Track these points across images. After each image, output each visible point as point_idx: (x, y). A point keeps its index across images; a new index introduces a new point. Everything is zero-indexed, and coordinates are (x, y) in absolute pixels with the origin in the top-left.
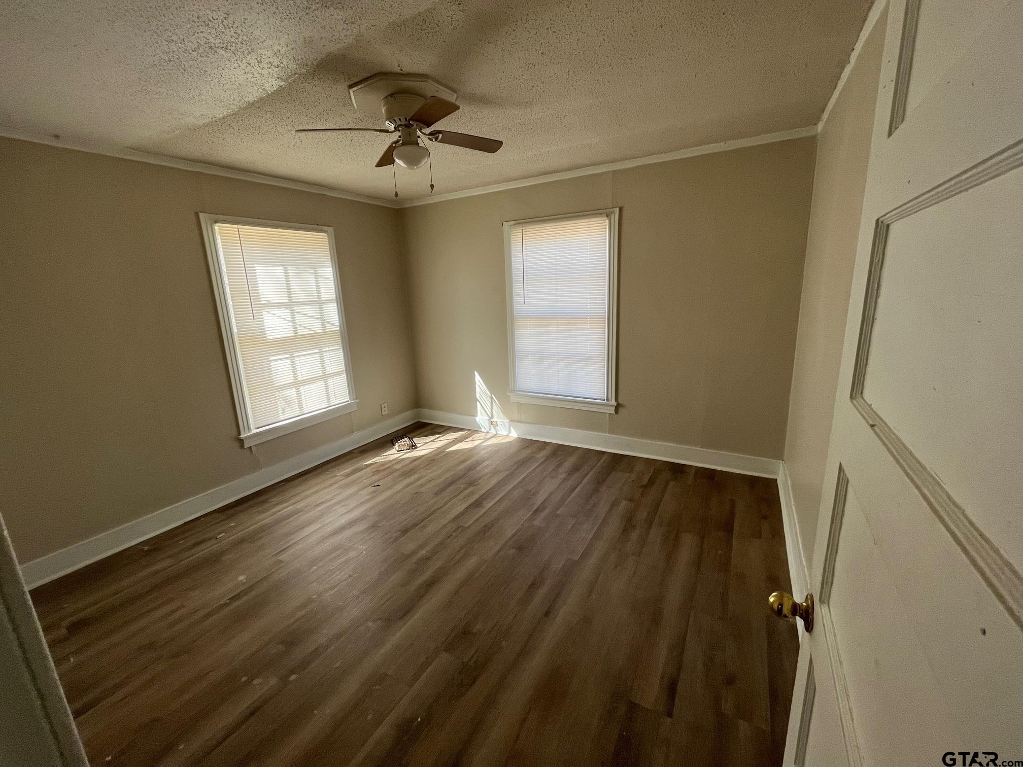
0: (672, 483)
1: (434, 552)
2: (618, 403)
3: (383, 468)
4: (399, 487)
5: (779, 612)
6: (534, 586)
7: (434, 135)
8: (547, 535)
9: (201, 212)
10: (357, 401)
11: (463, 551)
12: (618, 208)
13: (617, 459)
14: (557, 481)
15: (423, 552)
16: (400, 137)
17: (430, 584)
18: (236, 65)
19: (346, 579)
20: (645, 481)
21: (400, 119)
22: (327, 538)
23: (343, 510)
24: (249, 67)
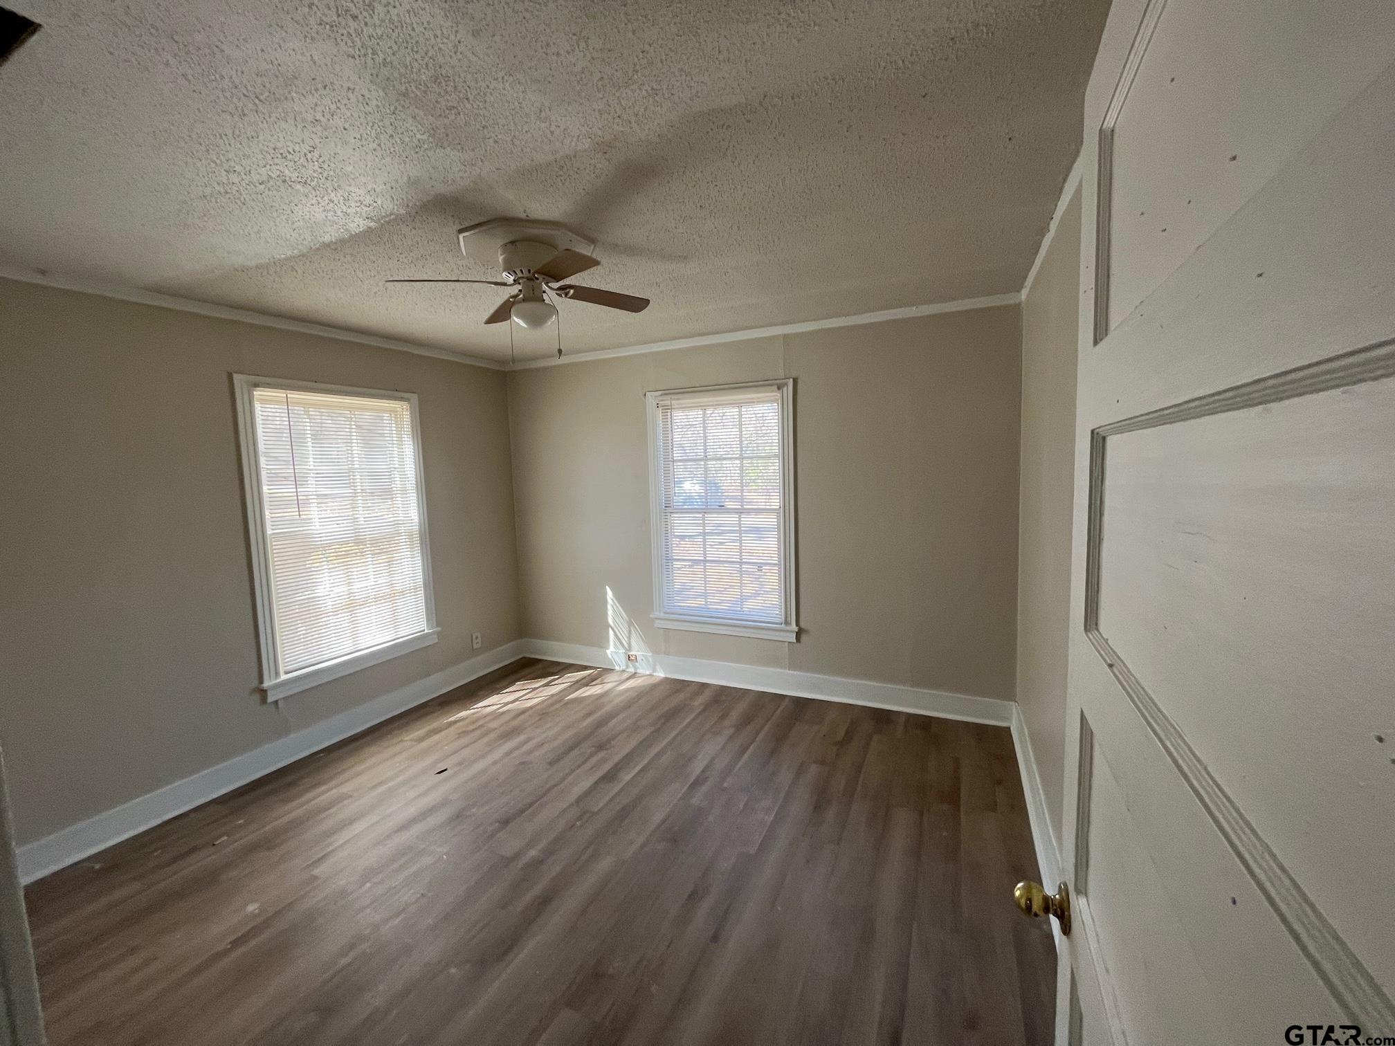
0: (876, 738)
1: (550, 851)
2: (800, 628)
3: (472, 727)
4: (497, 754)
5: (1029, 908)
6: (694, 897)
7: (564, 290)
8: (711, 818)
9: (236, 373)
10: (439, 629)
11: (590, 850)
12: (791, 380)
13: (801, 704)
14: (721, 740)
15: (533, 853)
16: (520, 291)
17: (544, 902)
18: (314, 202)
19: (416, 902)
20: (841, 733)
21: (521, 271)
22: (389, 837)
23: (412, 794)
24: (331, 205)
